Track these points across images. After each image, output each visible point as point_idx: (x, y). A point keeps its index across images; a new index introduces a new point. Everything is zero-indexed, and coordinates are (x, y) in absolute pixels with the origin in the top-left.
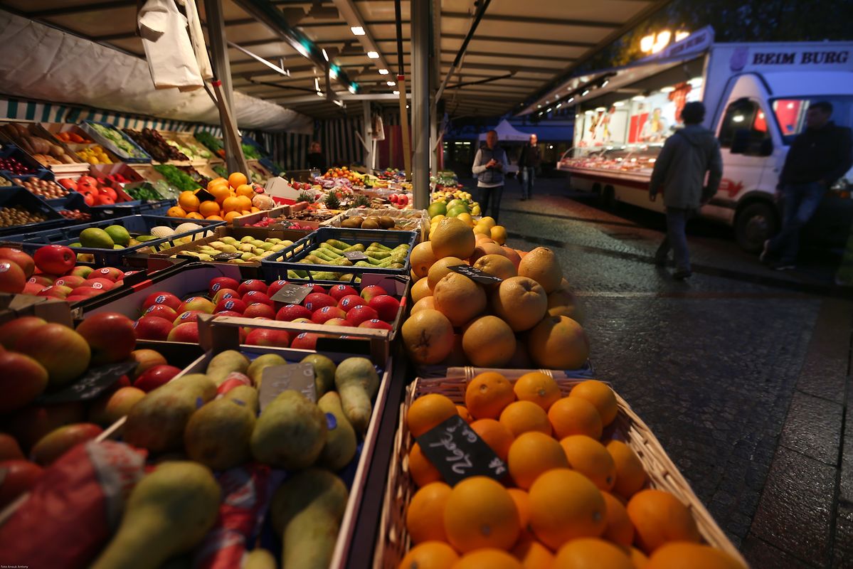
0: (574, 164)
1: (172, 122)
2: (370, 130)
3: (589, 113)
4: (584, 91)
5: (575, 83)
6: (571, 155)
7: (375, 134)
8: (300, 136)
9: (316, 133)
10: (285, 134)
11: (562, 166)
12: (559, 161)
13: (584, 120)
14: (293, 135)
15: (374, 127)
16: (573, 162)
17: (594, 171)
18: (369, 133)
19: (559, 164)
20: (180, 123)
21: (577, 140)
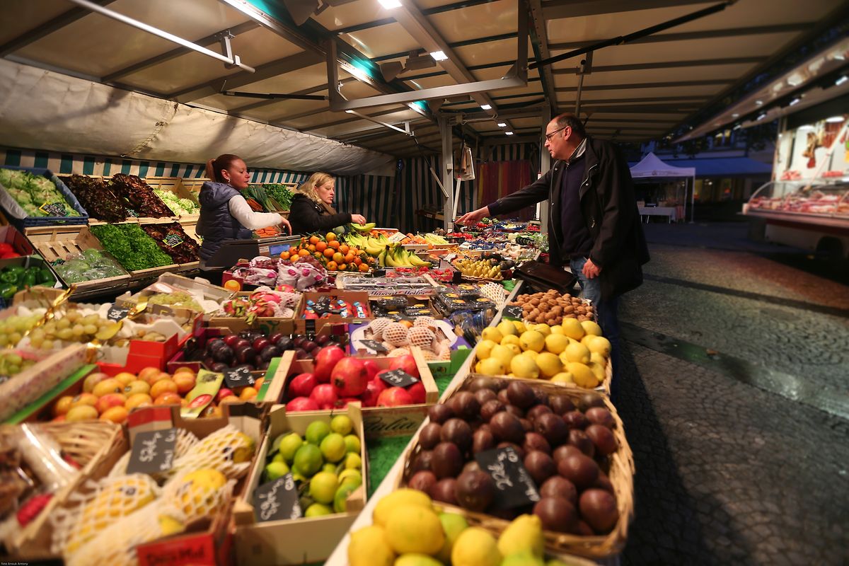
0: (781, 207)
1: (176, 166)
2: (450, 166)
3: (805, 129)
4: (793, 100)
5: (777, 88)
6: (768, 193)
7: (459, 170)
8: (380, 178)
9: (398, 174)
10: (363, 176)
11: (751, 209)
12: (746, 201)
13: (794, 141)
14: (371, 177)
15: (458, 162)
16: (775, 205)
17: (833, 218)
18: (449, 171)
19: (745, 207)
20: (190, 167)
21: (779, 170)
